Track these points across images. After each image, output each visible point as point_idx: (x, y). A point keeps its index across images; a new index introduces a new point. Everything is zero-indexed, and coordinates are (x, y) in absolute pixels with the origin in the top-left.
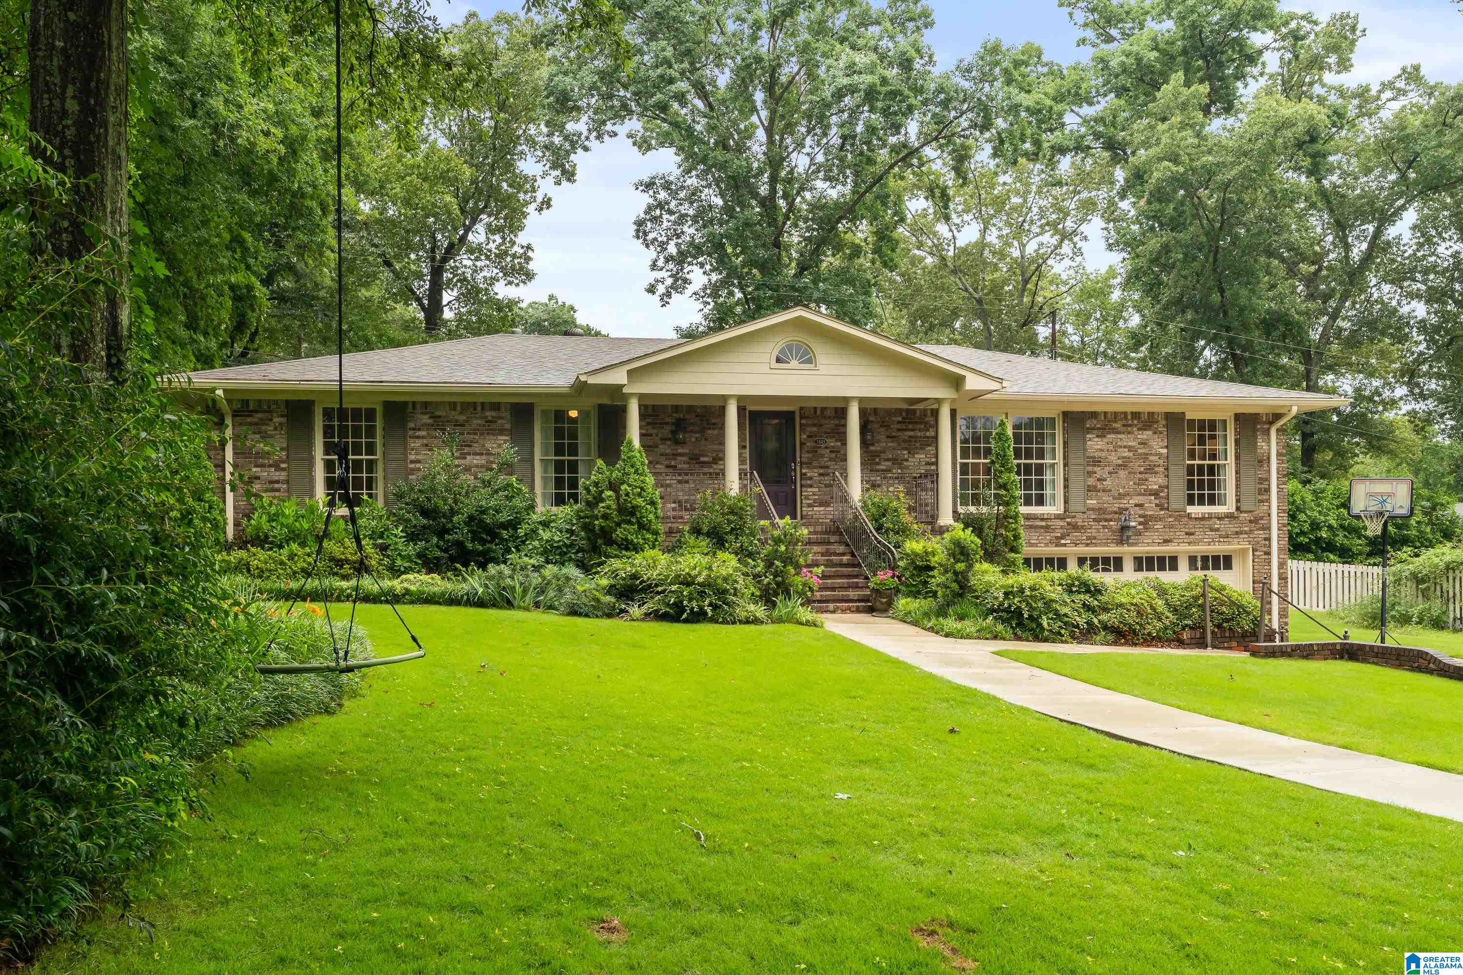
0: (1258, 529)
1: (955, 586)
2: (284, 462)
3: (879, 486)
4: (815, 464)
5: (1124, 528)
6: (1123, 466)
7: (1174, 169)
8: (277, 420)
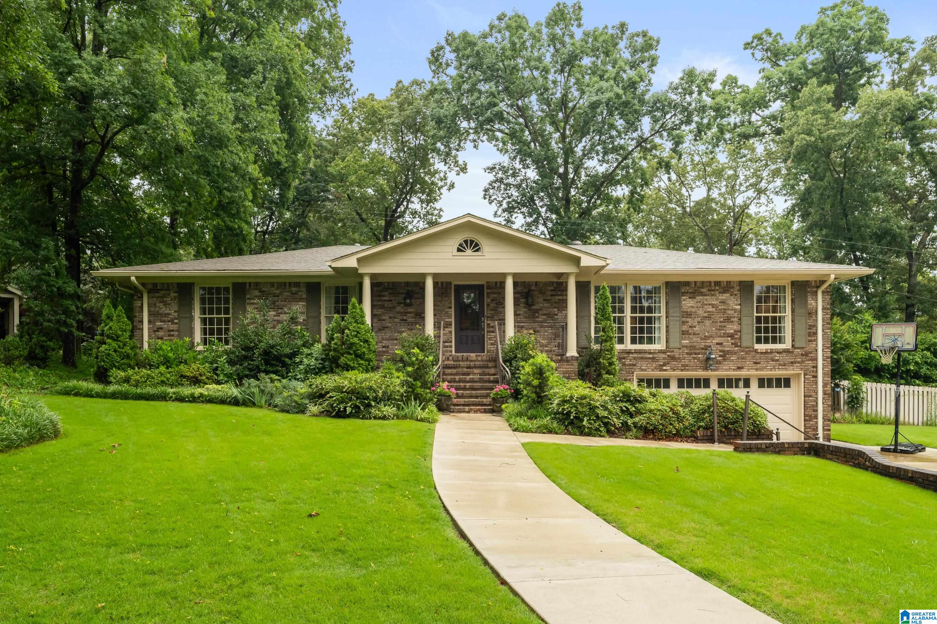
0: (809, 360)
1: (534, 395)
2: (176, 319)
3: (538, 331)
4: (496, 318)
5: (708, 359)
6: (709, 318)
7: (808, 138)
8: (173, 295)
